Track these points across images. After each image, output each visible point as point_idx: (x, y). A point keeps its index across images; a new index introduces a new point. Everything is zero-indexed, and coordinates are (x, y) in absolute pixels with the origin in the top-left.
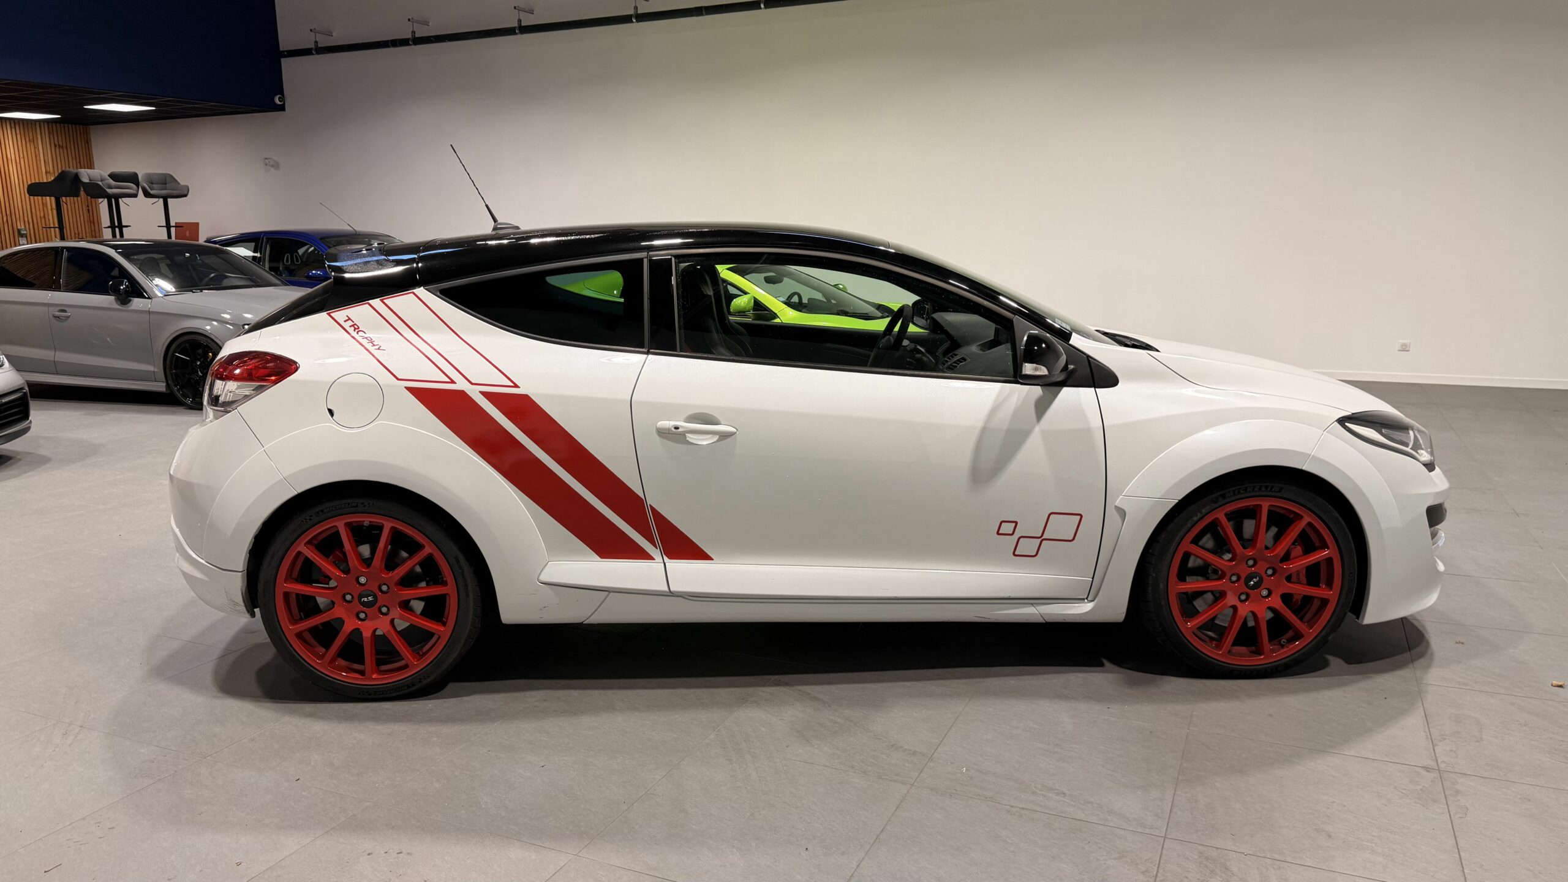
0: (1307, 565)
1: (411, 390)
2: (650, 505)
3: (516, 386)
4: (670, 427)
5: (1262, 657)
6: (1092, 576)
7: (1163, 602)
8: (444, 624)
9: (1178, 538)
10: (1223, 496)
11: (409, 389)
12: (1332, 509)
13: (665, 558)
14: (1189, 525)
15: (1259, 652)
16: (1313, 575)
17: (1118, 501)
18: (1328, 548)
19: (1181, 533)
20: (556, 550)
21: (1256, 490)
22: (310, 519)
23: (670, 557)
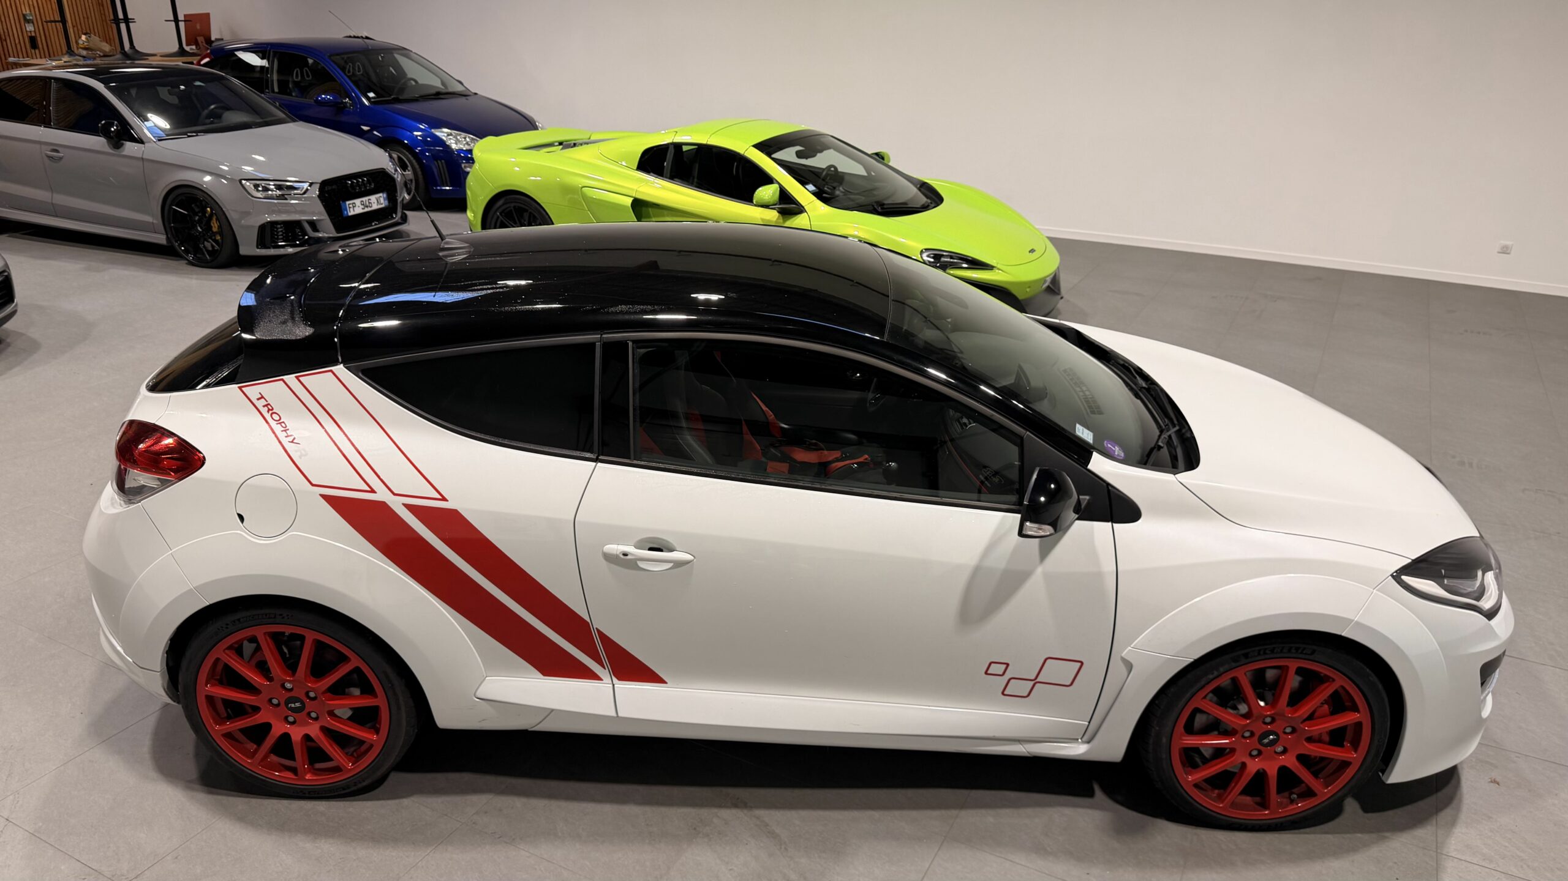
0: (1330, 729)
1: (327, 498)
2: (597, 628)
3: (444, 499)
4: (618, 553)
5: (1266, 812)
6: (1088, 720)
7: (1164, 756)
8: (377, 732)
9: (1188, 695)
10: (1246, 656)
11: (325, 497)
12: (1370, 672)
13: (615, 679)
14: (1203, 682)
15: (1264, 805)
16: (1337, 737)
17: (1126, 651)
18: (1359, 712)
19: (1194, 690)
20: (493, 666)
21: (1284, 651)
22: (227, 628)
23: (620, 679)
